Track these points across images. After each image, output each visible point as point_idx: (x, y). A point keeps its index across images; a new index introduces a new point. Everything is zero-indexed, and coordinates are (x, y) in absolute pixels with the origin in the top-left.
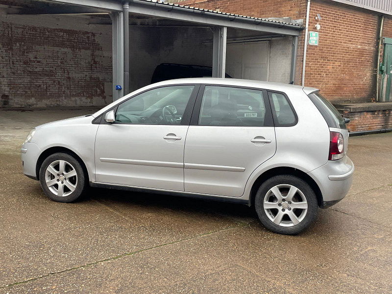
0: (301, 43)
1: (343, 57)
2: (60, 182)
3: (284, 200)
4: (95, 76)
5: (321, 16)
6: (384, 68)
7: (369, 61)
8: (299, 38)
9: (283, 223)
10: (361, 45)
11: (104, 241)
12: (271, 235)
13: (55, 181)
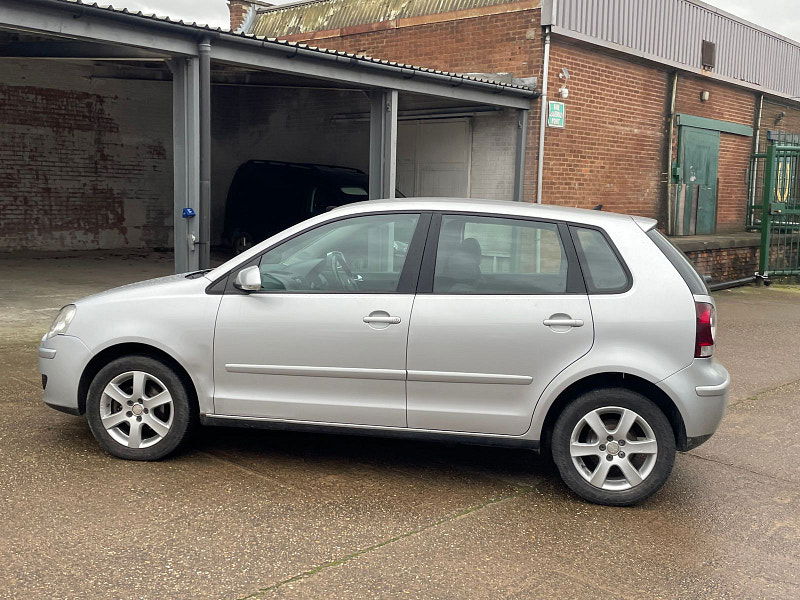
0: (534, 123)
1: (608, 150)
2: (134, 418)
3: (610, 438)
4: (102, 186)
5: (570, 73)
6: (680, 172)
7: (653, 159)
8: (529, 114)
9: (608, 483)
10: (639, 128)
11: (269, 539)
12: (587, 509)
13: (121, 417)
